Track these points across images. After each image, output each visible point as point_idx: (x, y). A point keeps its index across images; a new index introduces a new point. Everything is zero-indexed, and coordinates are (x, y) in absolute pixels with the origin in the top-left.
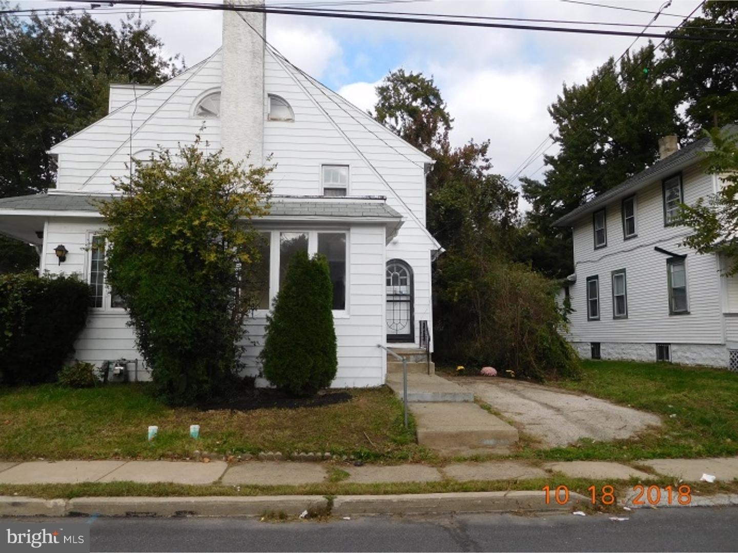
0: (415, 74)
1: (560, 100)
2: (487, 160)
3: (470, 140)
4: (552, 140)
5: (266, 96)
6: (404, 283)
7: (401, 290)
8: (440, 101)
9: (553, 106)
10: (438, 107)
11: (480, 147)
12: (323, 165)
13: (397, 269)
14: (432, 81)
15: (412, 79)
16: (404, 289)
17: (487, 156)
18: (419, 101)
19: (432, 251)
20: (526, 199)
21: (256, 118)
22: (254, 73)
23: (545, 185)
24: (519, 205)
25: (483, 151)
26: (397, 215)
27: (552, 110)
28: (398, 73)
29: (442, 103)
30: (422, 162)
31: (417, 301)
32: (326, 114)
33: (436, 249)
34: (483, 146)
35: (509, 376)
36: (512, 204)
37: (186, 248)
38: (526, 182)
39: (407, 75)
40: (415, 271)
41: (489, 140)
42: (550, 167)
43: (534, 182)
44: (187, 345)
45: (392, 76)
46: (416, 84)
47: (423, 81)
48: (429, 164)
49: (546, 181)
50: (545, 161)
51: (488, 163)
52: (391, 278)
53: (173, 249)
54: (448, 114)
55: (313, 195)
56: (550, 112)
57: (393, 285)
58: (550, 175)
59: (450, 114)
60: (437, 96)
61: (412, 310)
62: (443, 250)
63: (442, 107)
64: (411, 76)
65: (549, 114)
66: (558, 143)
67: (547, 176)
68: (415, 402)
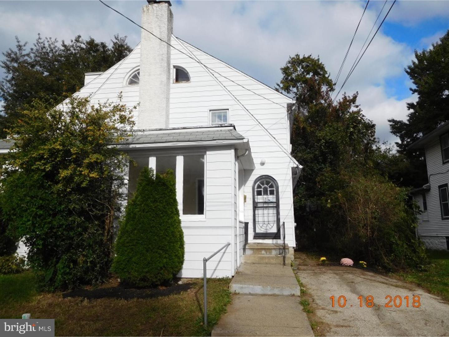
0: (306, 56)
1: (414, 63)
2: (357, 107)
3: (344, 94)
4: (412, 92)
5: (172, 67)
6: (272, 193)
7: (269, 199)
8: (326, 72)
9: (409, 68)
10: (324, 76)
11: (351, 98)
12: (210, 111)
13: (266, 183)
14: (318, 60)
15: (305, 59)
16: (272, 198)
17: (357, 103)
18: (311, 74)
19: (293, 168)
20: (394, 134)
21: (162, 82)
22: (161, 52)
23: (408, 123)
24: (375, 134)
25: (354, 100)
26: (240, 138)
27: (409, 71)
28: (295, 57)
29: (327, 74)
30: (285, 103)
31: (281, 207)
32: (212, 75)
33: (296, 166)
34: (353, 97)
35: (361, 267)
36: (371, 133)
37: (45, 168)
38: (393, 122)
39: (301, 57)
40: (280, 184)
41: (357, 92)
42: (412, 111)
43: (400, 122)
44: (40, 245)
45: (292, 59)
46: (308, 63)
47: (313, 60)
48: (291, 104)
49: (408, 120)
50: (408, 107)
51: (358, 108)
52: (262, 189)
53: (33, 168)
54: (331, 80)
55: (179, 127)
56: (407, 72)
57: (264, 194)
58: (412, 116)
59: (332, 80)
60: (322, 68)
61: (278, 213)
62: (301, 167)
63: (327, 76)
64: (304, 58)
65: (406, 74)
66: (416, 94)
67: (409, 117)
68: (246, 294)
